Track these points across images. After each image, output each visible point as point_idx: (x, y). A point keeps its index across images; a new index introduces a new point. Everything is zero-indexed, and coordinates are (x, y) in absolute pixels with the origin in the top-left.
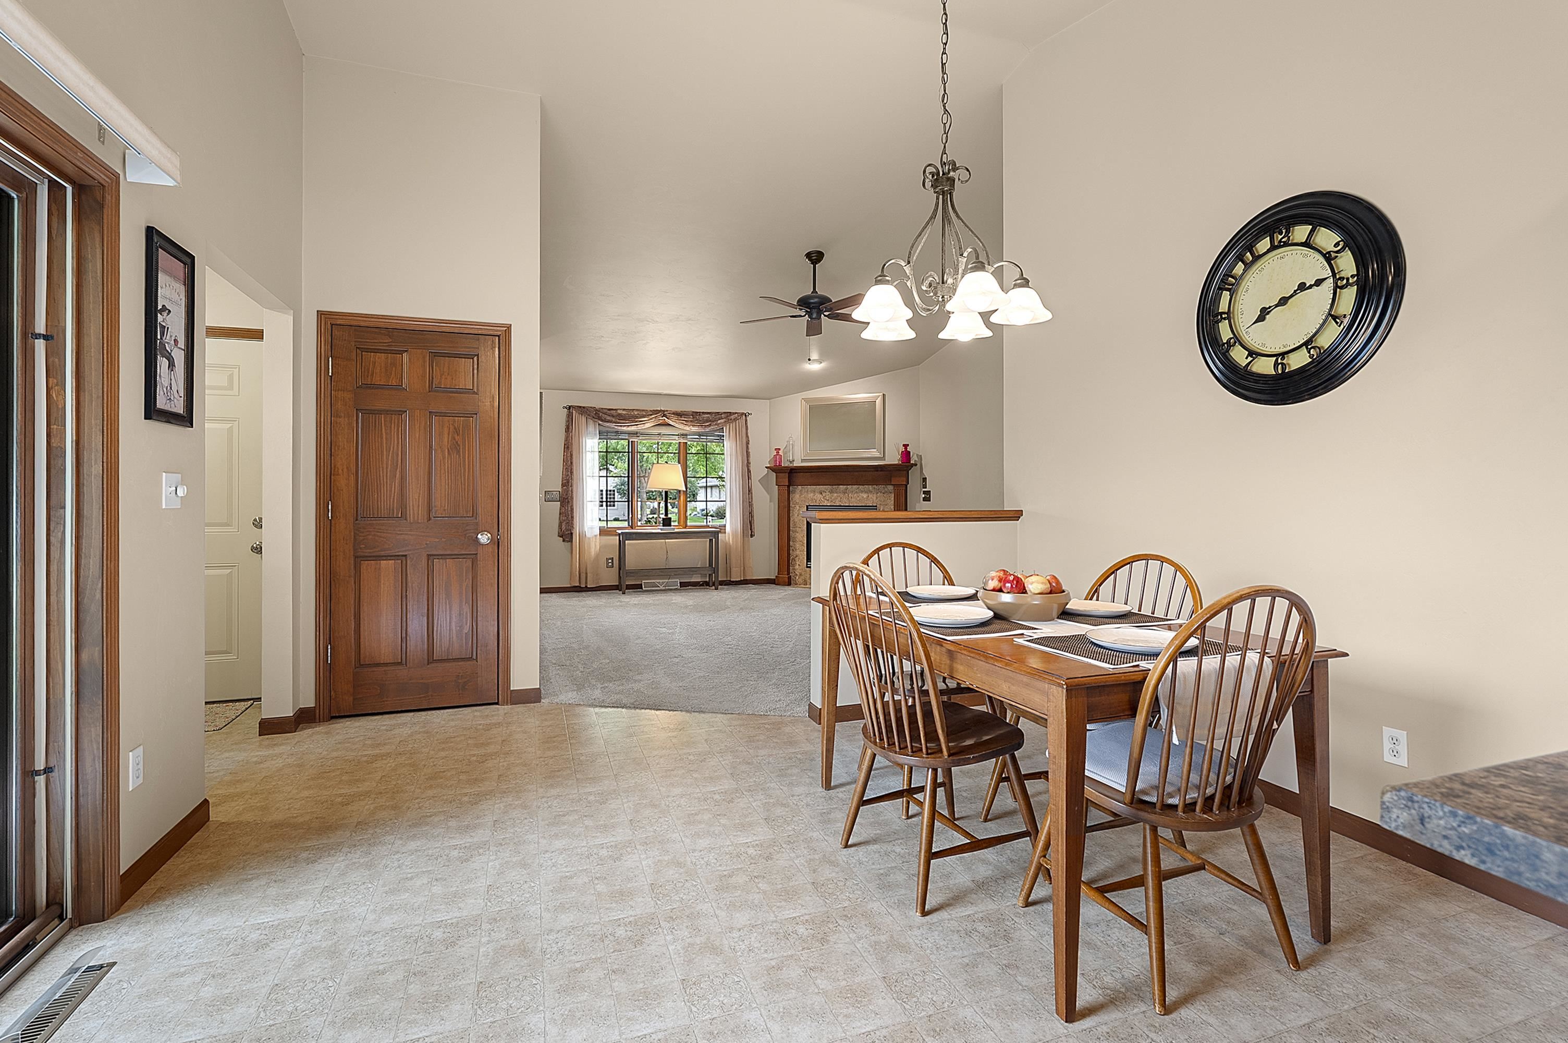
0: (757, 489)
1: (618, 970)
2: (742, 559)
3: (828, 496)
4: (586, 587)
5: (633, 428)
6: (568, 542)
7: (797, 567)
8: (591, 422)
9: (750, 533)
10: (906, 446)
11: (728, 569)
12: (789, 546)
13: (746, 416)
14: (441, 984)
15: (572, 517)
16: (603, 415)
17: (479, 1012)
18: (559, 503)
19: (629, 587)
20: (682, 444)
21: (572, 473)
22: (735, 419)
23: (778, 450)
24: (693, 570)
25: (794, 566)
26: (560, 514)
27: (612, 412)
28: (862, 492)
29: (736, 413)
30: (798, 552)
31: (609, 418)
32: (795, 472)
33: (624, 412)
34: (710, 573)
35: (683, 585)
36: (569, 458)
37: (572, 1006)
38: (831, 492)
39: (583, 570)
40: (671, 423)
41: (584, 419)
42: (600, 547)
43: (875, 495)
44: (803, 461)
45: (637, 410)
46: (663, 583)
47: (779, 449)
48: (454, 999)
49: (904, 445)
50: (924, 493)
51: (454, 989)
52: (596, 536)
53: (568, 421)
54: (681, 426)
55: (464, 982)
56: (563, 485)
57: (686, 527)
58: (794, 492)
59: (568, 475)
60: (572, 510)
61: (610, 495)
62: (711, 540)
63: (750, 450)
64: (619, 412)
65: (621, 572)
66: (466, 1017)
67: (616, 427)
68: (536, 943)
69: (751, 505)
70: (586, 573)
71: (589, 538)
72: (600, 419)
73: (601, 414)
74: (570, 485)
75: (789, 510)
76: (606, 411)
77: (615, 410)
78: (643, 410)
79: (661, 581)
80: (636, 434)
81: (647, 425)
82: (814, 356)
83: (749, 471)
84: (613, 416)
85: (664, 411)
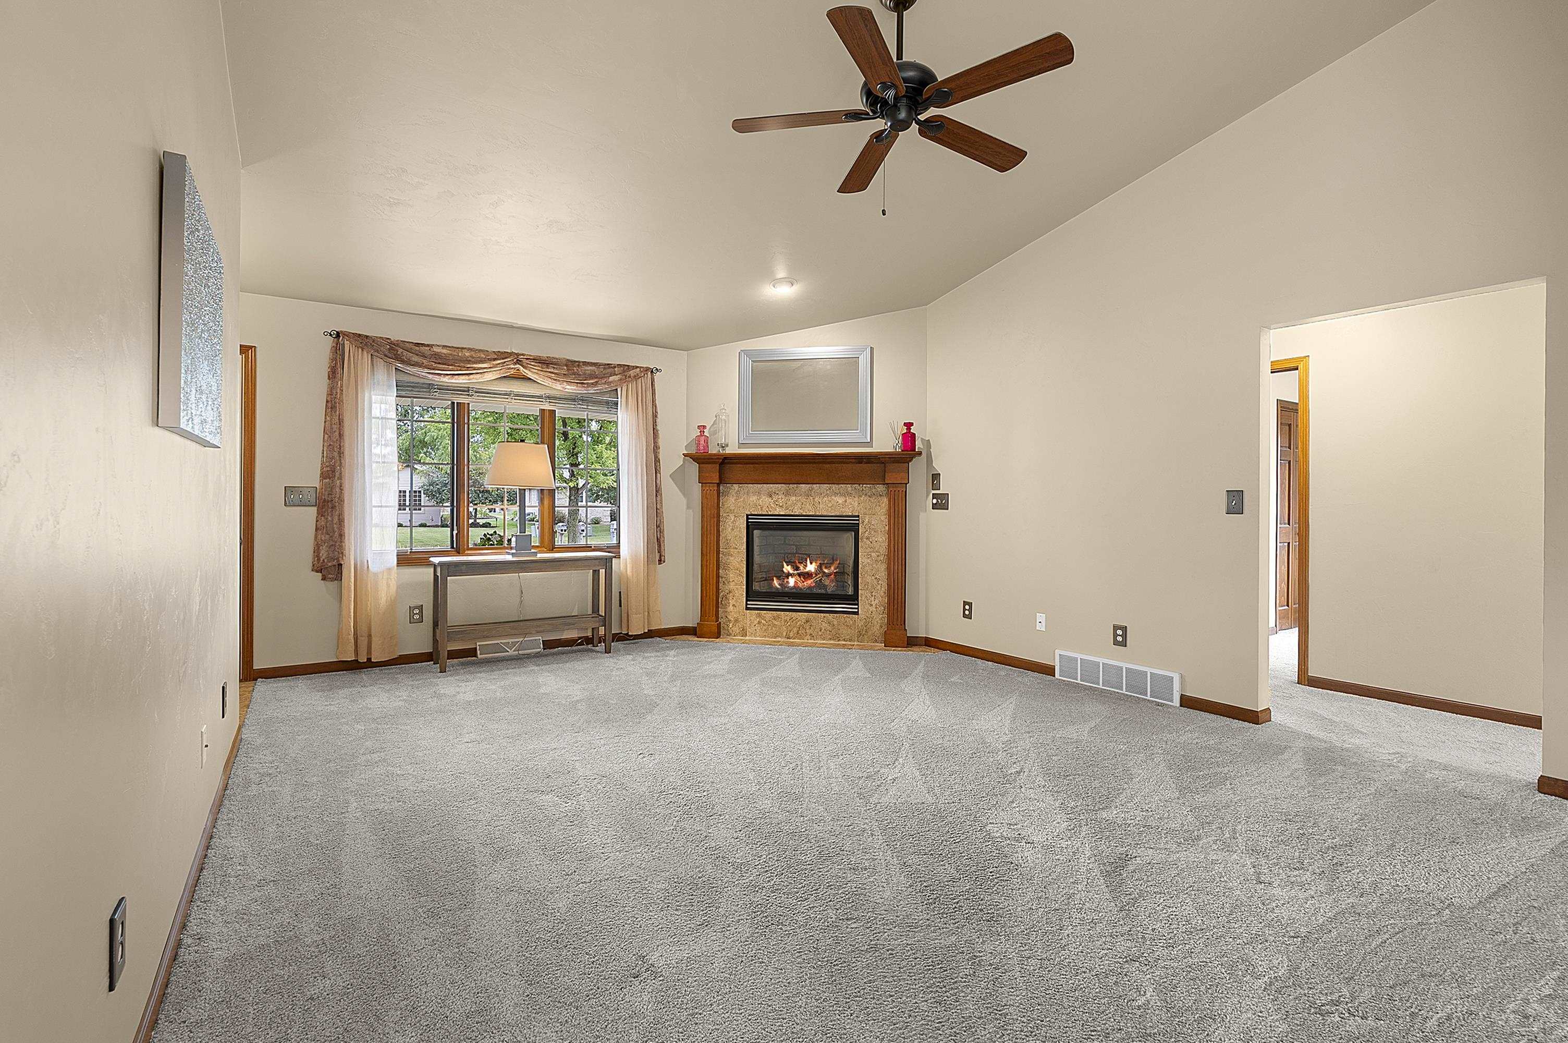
0: (669, 488)
2: (646, 600)
3: (782, 499)
4: (369, 659)
5: (462, 381)
6: (332, 580)
7: (731, 608)
8: (380, 364)
9: (658, 558)
10: (909, 425)
11: (624, 616)
12: (718, 576)
13: (652, 372)
15: (341, 536)
16: (405, 353)
18: (315, 508)
19: (453, 655)
20: (547, 414)
21: (341, 454)
22: (636, 377)
23: (702, 428)
24: (566, 620)
25: (726, 606)
26: (317, 529)
27: (422, 348)
28: (836, 494)
29: (637, 367)
30: (732, 586)
31: (415, 359)
32: (729, 463)
33: (445, 351)
34: (596, 625)
35: (548, 645)
36: (335, 427)
38: (787, 494)
39: (363, 629)
40: (530, 375)
41: (366, 357)
42: (398, 587)
43: (857, 499)
44: (741, 445)
45: (469, 349)
46: (514, 644)
47: (704, 427)
49: (905, 424)
50: (934, 496)
52: (389, 569)
53: (334, 359)
54: (548, 382)
56: (324, 476)
57: (553, 549)
58: (727, 494)
59: (333, 458)
60: (341, 521)
61: (415, 496)
62: (596, 573)
63: (658, 428)
64: (436, 349)
65: (438, 631)
67: (430, 376)
69: (658, 513)
70: (370, 636)
71: (375, 574)
72: (399, 358)
73: (400, 350)
74: (337, 474)
75: (718, 521)
76: (411, 346)
77: (428, 345)
78: (480, 351)
79: (511, 641)
80: (466, 391)
81: (487, 377)
82: (781, 273)
83: (657, 460)
84: (424, 356)
85: (518, 355)
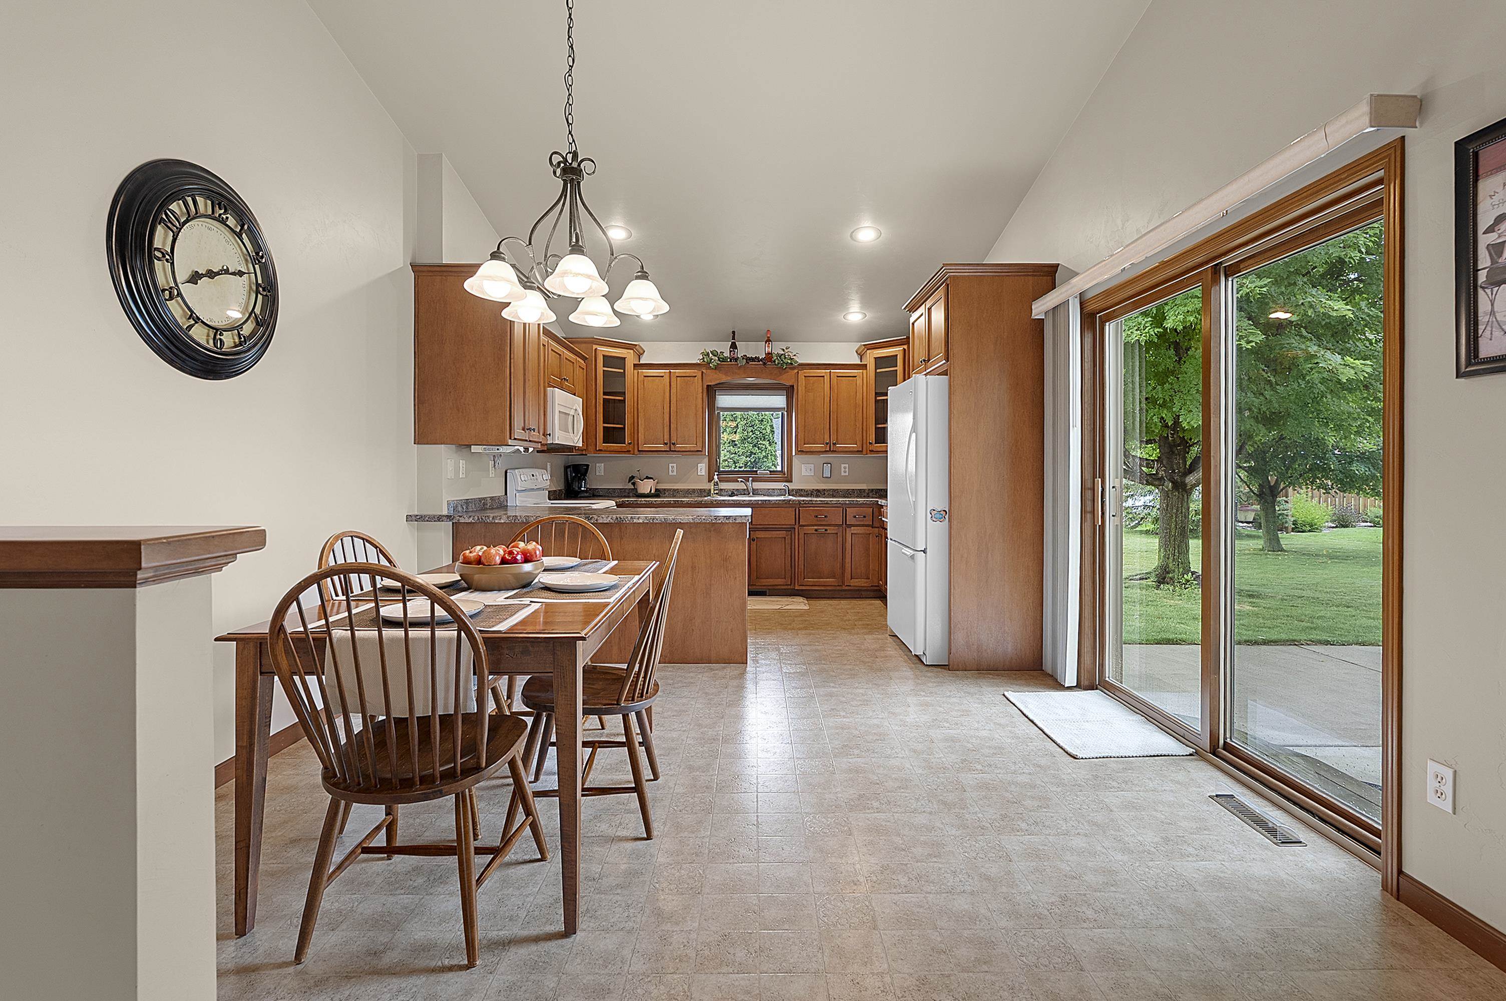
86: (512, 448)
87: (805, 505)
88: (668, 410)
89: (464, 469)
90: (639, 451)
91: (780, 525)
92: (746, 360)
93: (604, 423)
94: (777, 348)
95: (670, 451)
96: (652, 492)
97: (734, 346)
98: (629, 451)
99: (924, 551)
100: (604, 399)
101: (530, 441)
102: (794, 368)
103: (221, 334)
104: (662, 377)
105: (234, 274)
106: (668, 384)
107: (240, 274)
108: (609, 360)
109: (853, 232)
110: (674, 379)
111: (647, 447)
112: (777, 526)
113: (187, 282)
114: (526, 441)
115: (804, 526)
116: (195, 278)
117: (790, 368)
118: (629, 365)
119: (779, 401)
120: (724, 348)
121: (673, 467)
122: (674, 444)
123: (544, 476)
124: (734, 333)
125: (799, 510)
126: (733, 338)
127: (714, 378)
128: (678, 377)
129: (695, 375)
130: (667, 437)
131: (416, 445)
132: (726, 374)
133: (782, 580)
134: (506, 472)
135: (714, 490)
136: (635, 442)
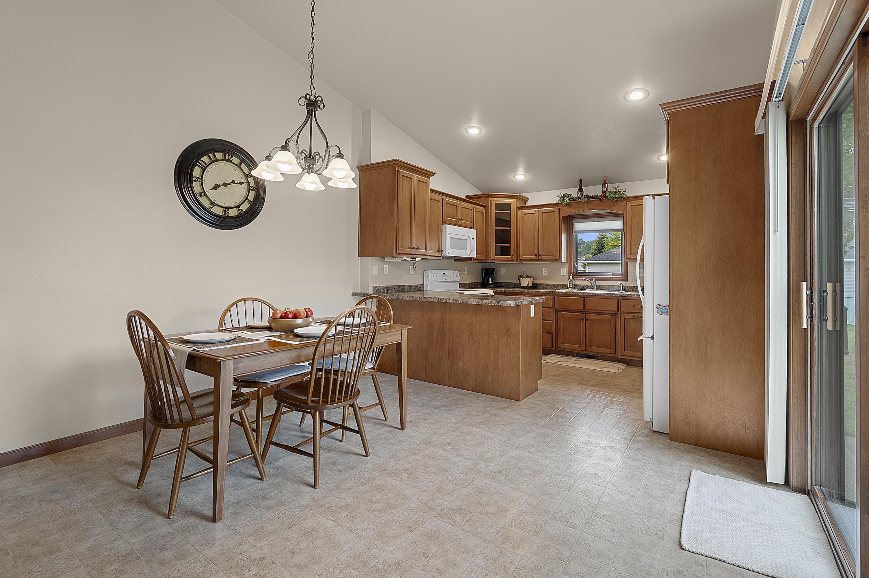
1: (479, 505)
14: (553, 547)
17: (543, 523)
37: (509, 504)
48: (551, 535)
51: (548, 540)
55: (542, 540)
66: (549, 524)
68: (497, 539)
86: (401, 259)
87: (625, 298)
88: (538, 234)
89: (387, 270)
90: (520, 260)
91: (606, 311)
92: (588, 198)
93: (496, 244)
94: (611, 188)
95: (539, 260)
96: (529, 285)
97: (581, 189)
98: (513, 260)
99: (652, 338)
100: (496, 229)
101: (415, 254)
102: (624, 200)
103: (228, 210)
104: (534, 213)
105: (238, 183)
106: (538, 218)
107: (241, 183)
108: (499, 206)
109: (625, 94)
110: (541, 214)
111: (525, 258)
112: (604, 312)
113: (212, 189)
114: (413, 254)
115: (624, 313)
116: (216, 187)
117: (620, 201)
118: (514, 208)
119: (618, 224)
120: (574, 193)
121: (545, 270)
122: (541, 255)
123: (454, 274)
124: (581, 181)
125: (621, 301)
126: (581, 184)
127: (567, 211)
128: (544, 213)
129: (554, 211)
130: (536, 251)
131: (360, 258)
132: (575, 209)
133: (608, 350)
134: (424, 272)
135: (570, 285)
136: (518, 254)
